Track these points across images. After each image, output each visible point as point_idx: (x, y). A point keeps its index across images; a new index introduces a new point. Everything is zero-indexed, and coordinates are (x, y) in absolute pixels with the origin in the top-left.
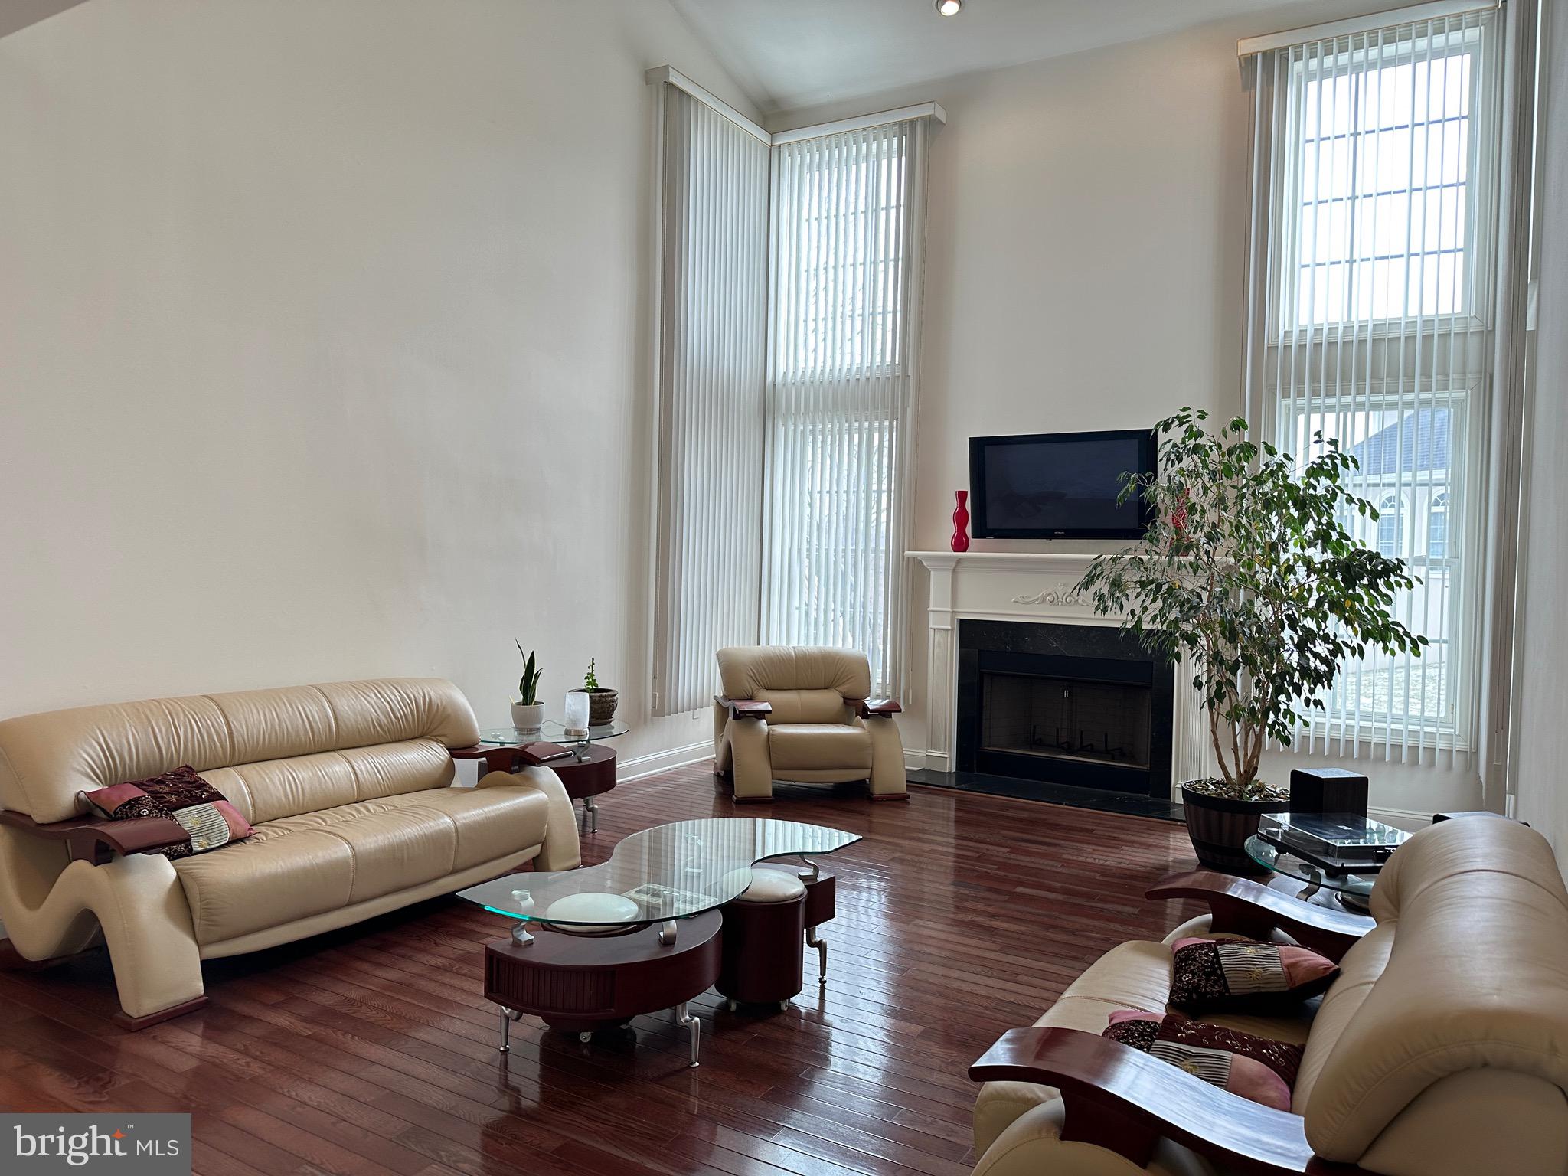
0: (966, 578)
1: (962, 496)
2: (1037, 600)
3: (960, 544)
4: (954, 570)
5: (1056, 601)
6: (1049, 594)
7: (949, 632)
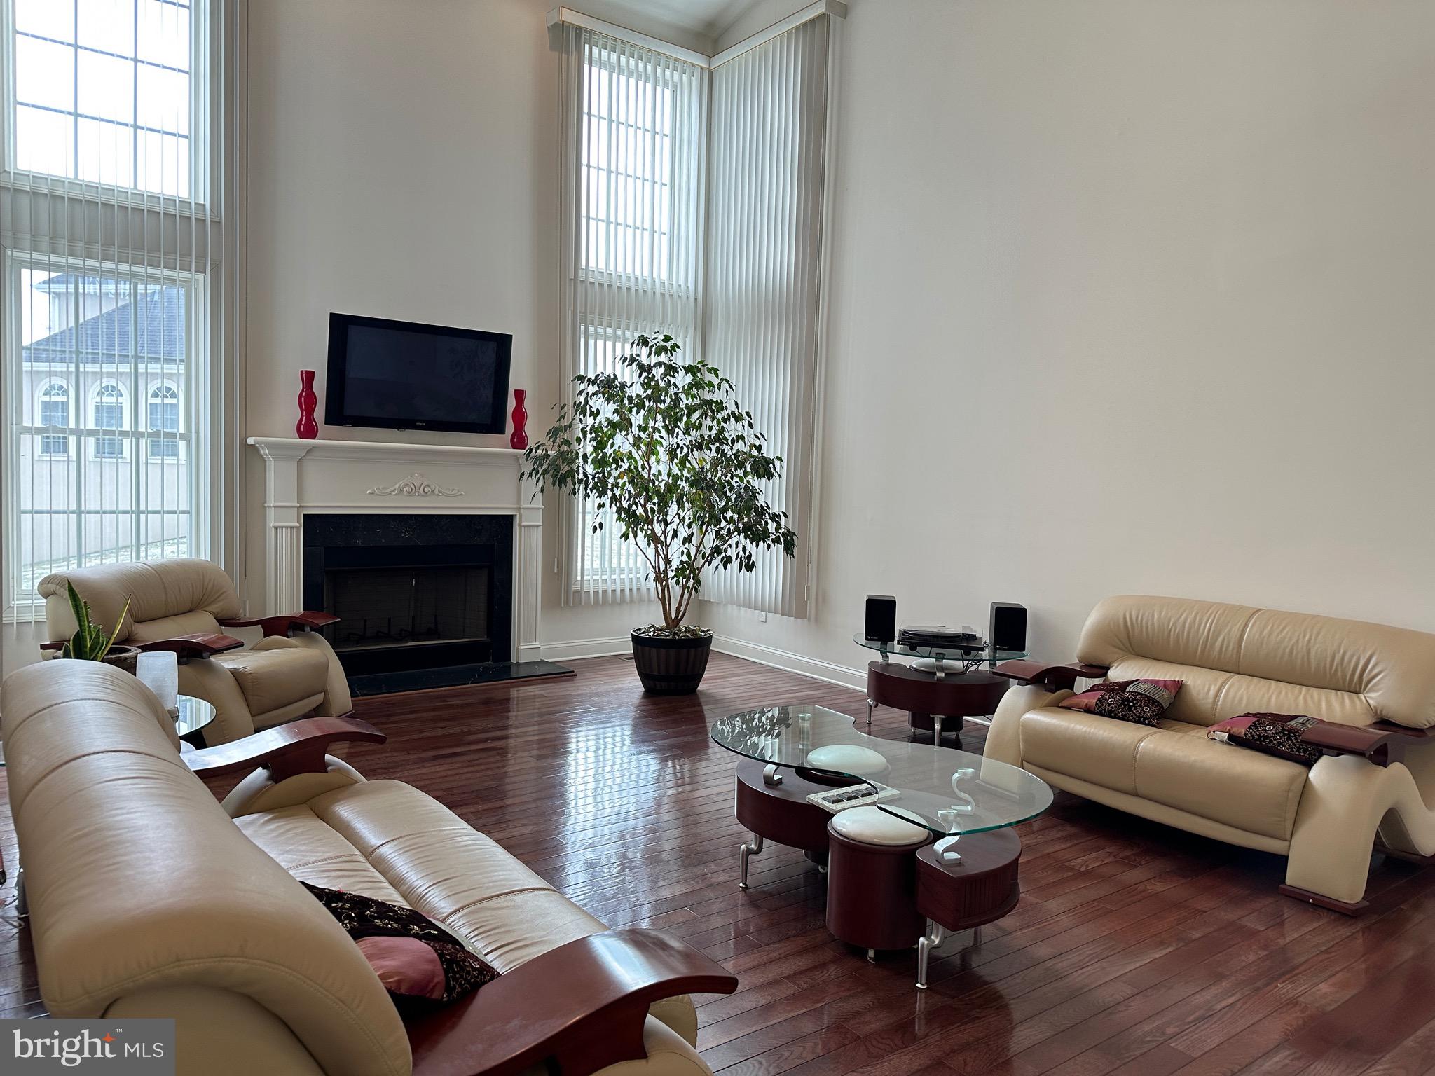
0: (311, 469)
1: (308, 377)
2: (394, 491)
3: (307, 430)
4: (300, 461)
5: (414, 491)
6: (407, 485)
7: (295, 530)
